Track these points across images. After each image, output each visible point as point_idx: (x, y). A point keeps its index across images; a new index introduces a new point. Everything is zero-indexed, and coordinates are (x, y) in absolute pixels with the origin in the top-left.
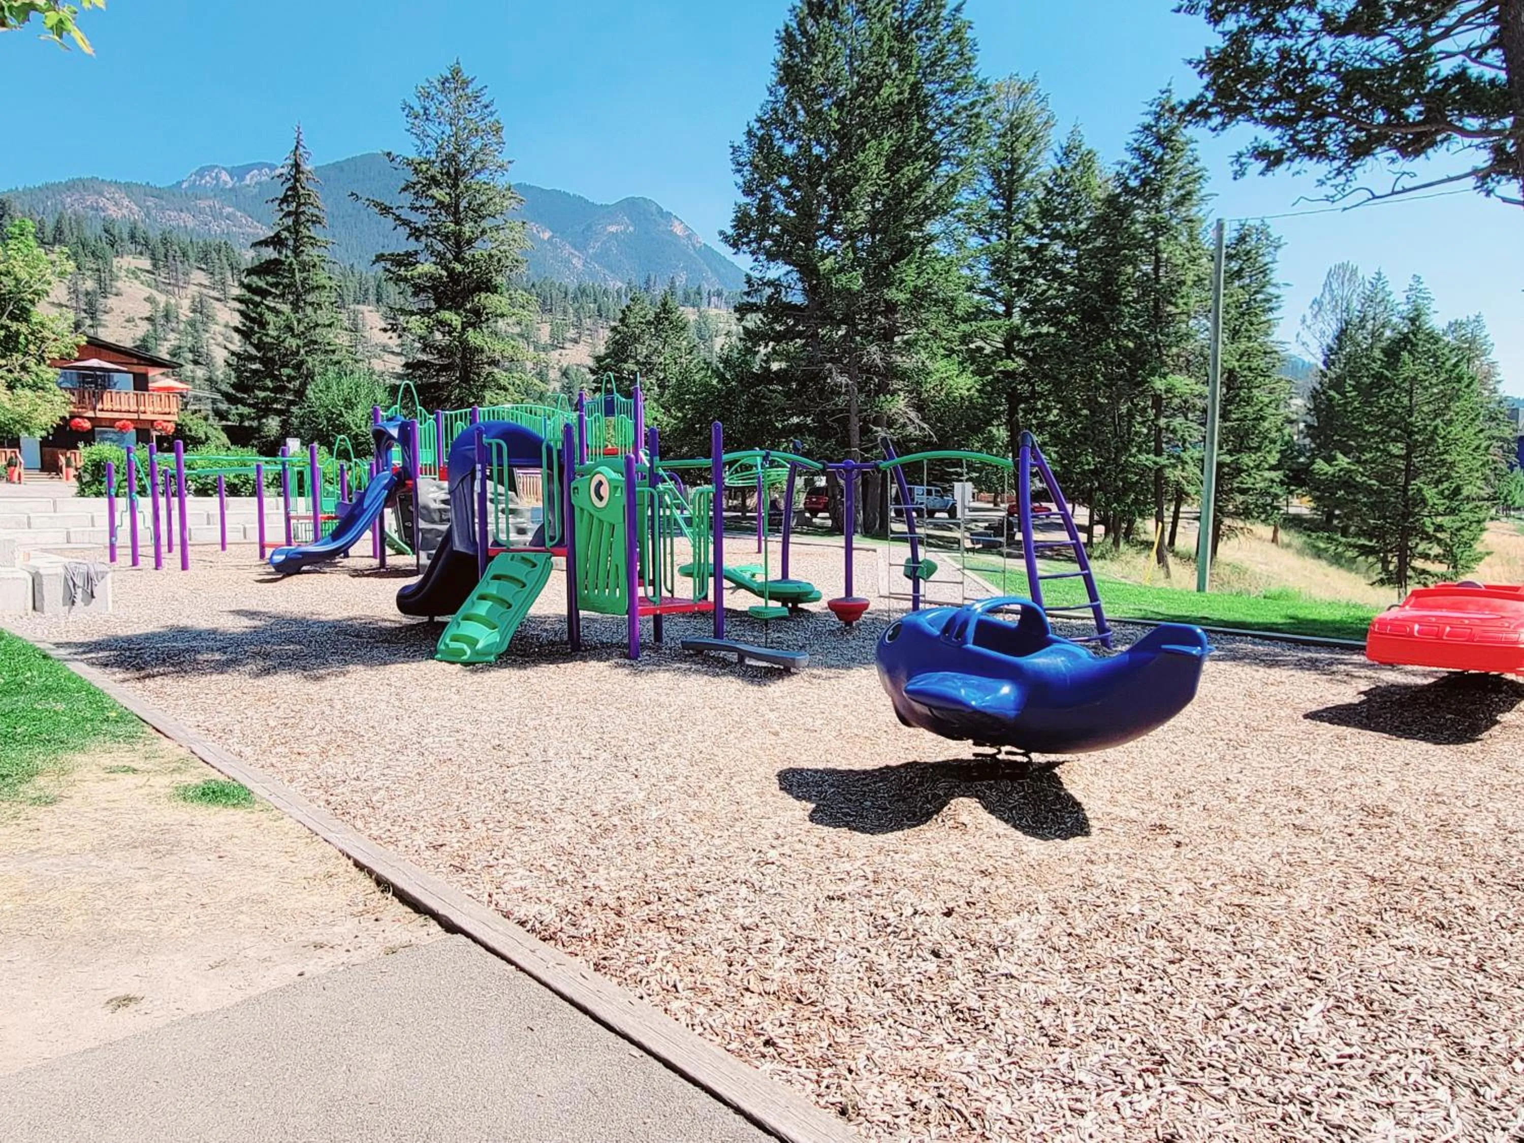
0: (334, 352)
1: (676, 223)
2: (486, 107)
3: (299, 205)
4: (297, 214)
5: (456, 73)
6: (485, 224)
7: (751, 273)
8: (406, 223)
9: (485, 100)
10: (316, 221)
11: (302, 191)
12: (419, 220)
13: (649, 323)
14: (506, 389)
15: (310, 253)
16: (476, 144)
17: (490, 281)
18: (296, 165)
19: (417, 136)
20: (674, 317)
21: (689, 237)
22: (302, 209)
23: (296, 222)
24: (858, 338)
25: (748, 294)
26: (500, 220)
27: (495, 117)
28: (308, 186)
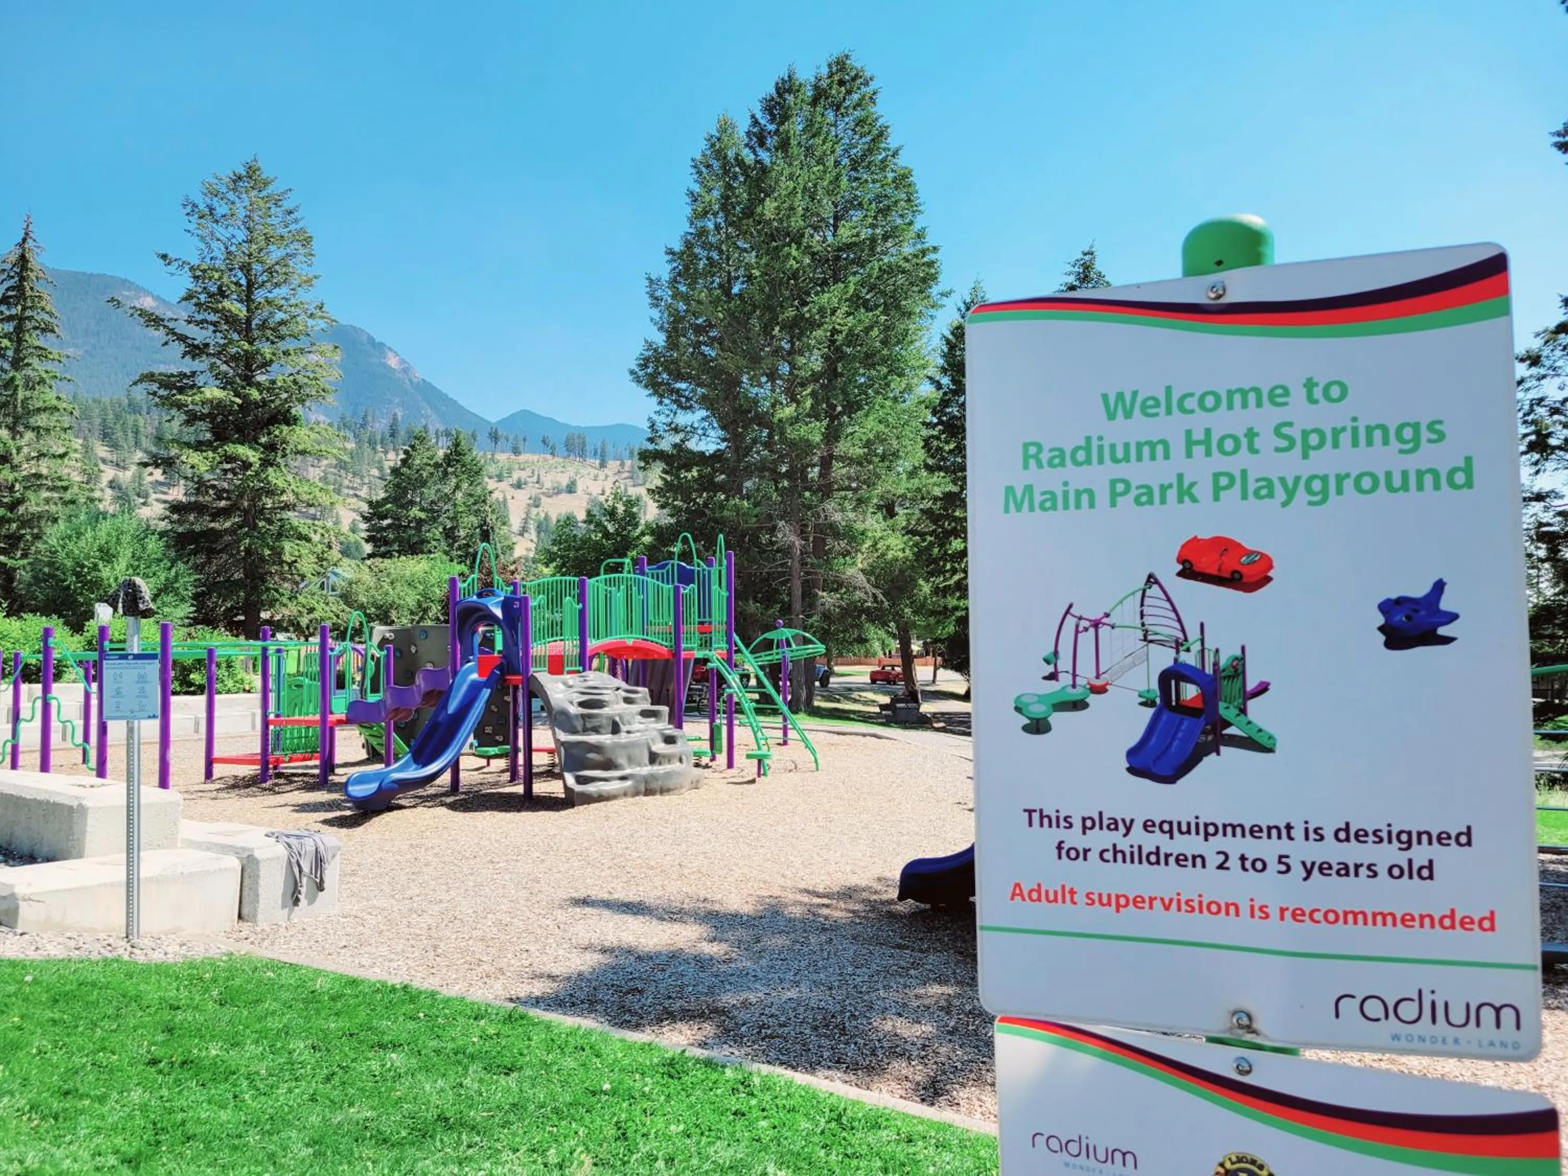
0: (65, 489)
1: (390, 355)
2: (290, 212)
3: (24, 309)
4: (21, 320)
5: (252, 171)
6: (282, 346)
7: (655, 417)
8: (182, 338)
9: (287, 205)
10: (47, 329)
11: (29, 293)
12: (199, 335)
13: (437, 465)
14: (308, 540)
15: (38, 367)
16: (275, 253)
17: (288, 411)
18: (23, 260)
19: (202, 238)
20: (467, 459)
21: (405, 371)
22: (28, 313)
23: (19, 329)
24: (807, 494)
25: (651, 440)
26: (303, 343)
27: (301, 224)
28: (36, 286)
